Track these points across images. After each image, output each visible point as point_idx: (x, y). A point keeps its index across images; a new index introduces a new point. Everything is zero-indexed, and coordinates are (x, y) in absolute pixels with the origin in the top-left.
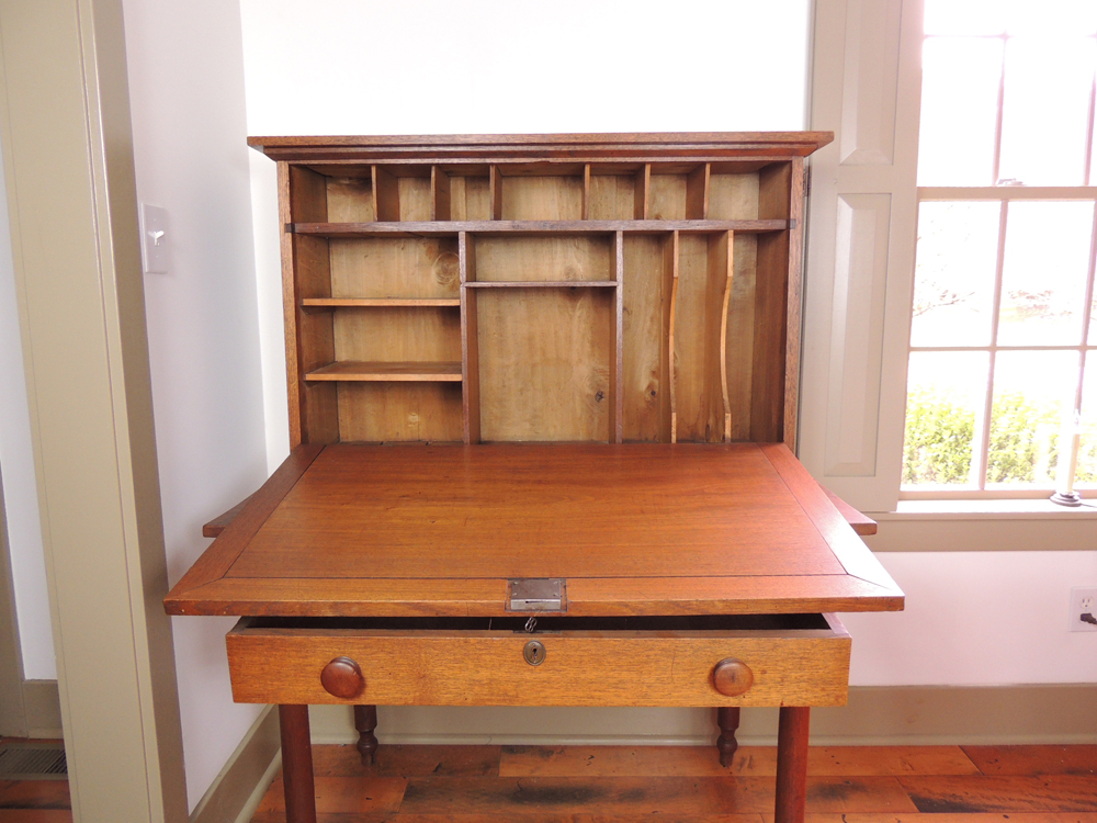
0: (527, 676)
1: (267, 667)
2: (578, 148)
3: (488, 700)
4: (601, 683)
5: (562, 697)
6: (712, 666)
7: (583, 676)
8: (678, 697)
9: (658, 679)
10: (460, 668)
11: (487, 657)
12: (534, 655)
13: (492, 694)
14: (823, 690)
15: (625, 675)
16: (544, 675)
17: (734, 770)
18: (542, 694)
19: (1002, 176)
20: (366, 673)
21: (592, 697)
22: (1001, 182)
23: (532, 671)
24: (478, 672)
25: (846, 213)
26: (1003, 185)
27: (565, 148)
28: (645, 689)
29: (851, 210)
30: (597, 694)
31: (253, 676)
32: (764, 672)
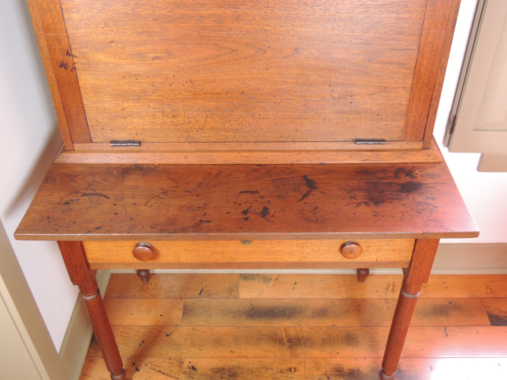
0: (242, 249)
3: (222, 260)
4: (282, 252)
5: (261, 258)
7: (272, 249)
8: (322, 258)
9: (312, 250)
10: (207, 246)
13: (223, 257)
14: (399, 254)
15: (294, 249)
16: (252, 249)
17: (383, 293)
18: (250, 257)
21: (277, 258)
23: (245, 247)
24: (216, 248)
28: (305, 254)
30: (279, 257)
32: (369, 247)
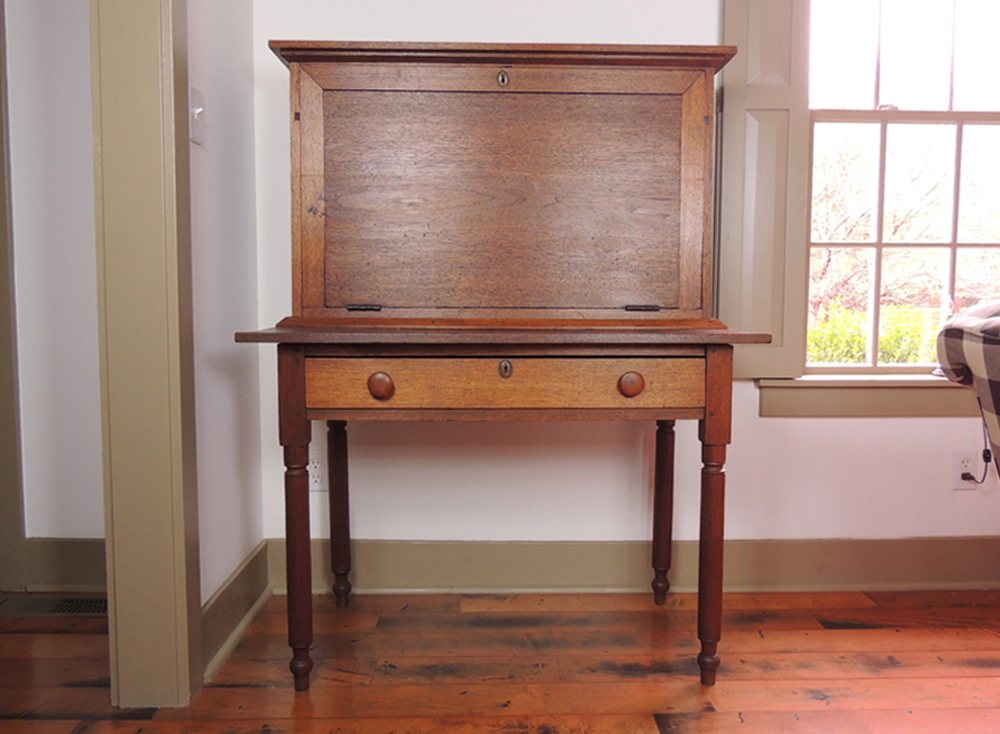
0: (501, 386)
1: (330, 381)
2: (536, 56)
4: (548, 391)
5: (523, 402)
6: (618, 378)
7: (536, 386)
9: (584, 388)
11: (475, 373)
12: (505, 373)
13: (478, 400)
15: (564, 385)
16: (512, 385)
17: (667, 607)
18: (511, 400)
19: (881, 103)
20: (396, 385)
21: (543, 401)
22: (881, 107)
23: (504, 383)
24: (469, 383)
25: (753, 125)
26: (883, 109)
27: (525, 56)
28: (577, 395)
29: (757, 123)
30: (546, 399)
31: (321, 387)
32: (652, 383)
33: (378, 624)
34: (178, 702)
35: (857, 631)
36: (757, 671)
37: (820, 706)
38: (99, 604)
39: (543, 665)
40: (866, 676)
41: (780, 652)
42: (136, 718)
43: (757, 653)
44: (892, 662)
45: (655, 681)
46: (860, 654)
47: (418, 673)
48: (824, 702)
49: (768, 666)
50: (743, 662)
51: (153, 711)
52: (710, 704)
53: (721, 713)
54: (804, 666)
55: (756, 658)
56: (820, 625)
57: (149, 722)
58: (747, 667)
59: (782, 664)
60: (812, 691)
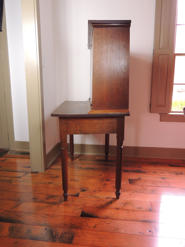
33: (79, 160)
34: (42, 171)
35: (176, 167)
36: (152, 173)
37: (163, 180)
38: (29, 154)
39: (110, 169)
40: (174, 175)
41: (158, 170)
42: (35, 173)
43: (153, 170)
44: (181, 174)
45: (131, 173)
46: (175, 171)
47: (85, 169)
48: (164, 180)
49: (155, 172)
50: (150, 171)
51: (38, 172)
52: (140, 178)
53: (142, 180)
54: (162, 173)
55: (152, 171)
56: (169, 165)
57: (37, 174)
58: (150, 172)
59: (158, 172)
60: (162, 178)
